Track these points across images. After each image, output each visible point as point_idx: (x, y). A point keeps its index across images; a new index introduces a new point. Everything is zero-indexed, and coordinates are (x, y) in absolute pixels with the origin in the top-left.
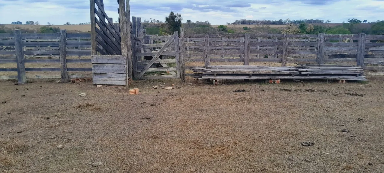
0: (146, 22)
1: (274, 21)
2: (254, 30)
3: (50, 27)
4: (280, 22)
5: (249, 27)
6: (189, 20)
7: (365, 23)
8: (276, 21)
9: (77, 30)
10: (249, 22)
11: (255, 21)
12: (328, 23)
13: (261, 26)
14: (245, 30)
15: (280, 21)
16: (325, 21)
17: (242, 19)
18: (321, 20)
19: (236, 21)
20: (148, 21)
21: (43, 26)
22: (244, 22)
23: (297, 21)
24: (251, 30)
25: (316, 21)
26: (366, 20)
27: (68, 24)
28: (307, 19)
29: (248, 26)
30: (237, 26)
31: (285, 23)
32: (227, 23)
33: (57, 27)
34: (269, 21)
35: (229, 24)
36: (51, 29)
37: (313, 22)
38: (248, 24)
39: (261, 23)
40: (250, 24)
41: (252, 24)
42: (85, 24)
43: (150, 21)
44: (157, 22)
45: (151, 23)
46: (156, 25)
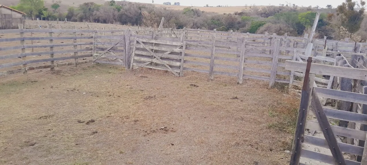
0: (281, 6)
3: (192, 8)
6: (330, 5)
9: (214, 12)
20: (283, 5)
21: (186, 7)
27: (207, 6)
33: (197, 9)
36: (192, 10)
42: (222, 6)
43: (285, 5)
44: (293, 6)
45: (287, 6)
46: (291, 9)
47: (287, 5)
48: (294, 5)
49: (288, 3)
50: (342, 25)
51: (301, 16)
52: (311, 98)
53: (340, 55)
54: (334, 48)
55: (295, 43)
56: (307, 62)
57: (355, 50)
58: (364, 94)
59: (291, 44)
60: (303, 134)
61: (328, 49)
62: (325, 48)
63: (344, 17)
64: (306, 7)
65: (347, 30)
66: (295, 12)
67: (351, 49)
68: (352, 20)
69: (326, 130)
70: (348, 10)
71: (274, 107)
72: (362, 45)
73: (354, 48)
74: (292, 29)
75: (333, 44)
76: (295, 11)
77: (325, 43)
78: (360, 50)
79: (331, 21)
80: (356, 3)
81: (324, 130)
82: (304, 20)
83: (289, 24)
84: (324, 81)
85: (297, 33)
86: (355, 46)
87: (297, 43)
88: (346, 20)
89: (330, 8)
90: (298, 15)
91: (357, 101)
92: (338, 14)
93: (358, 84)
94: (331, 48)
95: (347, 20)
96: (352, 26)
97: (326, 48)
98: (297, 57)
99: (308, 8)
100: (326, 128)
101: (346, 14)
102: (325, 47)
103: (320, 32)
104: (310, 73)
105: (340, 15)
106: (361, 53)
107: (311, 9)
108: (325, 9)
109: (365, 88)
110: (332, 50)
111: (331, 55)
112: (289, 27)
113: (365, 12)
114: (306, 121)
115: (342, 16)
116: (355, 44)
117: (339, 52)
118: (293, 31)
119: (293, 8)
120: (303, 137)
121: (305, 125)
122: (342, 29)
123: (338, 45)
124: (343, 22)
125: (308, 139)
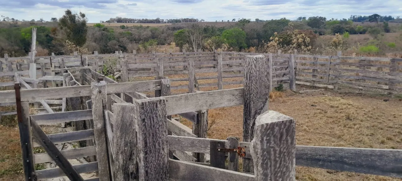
1: (151, 19)
2: (132, 29)
4: (158, 21)
5: (127, 26)
7: (234, 21)
8: (153, 20)
10: (126, 21)
11: (131, 20)
12: (202, 21)
13: (139, 25)
14: (122, 28)
15: (157, 19)
16: (200, 20)
17: (117, 17)
18: (196, 19)
19: (111, 19)
22: (119, 20)
23: (173, 20)
24: (129, 29)
25: (191, 20)
26: (235, 19)
28: (184, 18)
29: (125, 24)
30: (112, 24)
31: (162, 22)
32: (101, 21)
34: (146, 20)
35: (103, 22)
37: (189, 21)
38: (124, 22)
39: (138, 21)
40: (126, 22)
41: (129, 22)
44: (12, 21)
45: (4, 22)
46: (10, 24)
47: (4, 20)
48: (13, 19)
49: (5, 17)
50: (68, 39)
51: (24, 32)
52: (31, 128)
53: (67, 72)
54: (61, 65)
55: (18, 65)
56: (15, 90)
57: (83, 63)
58: (89, 109)
59: (14, 66)
60: (34, 172)
61: (55, 67)
62: (51, 67)
63: (68, 30)
64: (29, 22)
65: (73, 43)
66: (16, 28)
67: (79, 63)
68: (76, 33)
69: (58, 157)
70: (70, 23)
71: (5, 147)
72: (87, 58)
73: (81, 62)
74: (17, 48)
75: (59, 61)
76: (16, 26)
77: (51, 61)
78: (87, 63)
79: (56, 36)
80: (76, 16)
81: (55, 158)
82: (28, 36)
83: (12, 42)
84: (57, 102)
85: (24, 51)
86: (82, 60)
87: (21, 65)
88: (70, 34)
89: (55, 21)
90: (20, 31)
91: (79, 118)
92: (62, 28)
93: (84, 100)
94: (58, 66)
95: (72, 33)
96: (79, 39)
97: (53, 66)
98: (21, 81)
99: (31, 22)
100: (57, 156)
101: (69, 28)
102: (51, 65)
103: (51, 47)
104: (21, 101)
105: (64, 28)
106: (88, 66)
107: (34, 23)
108: (50, 23)
109: (88, 103)
110: (60, 67)
111: (60, 73)
112: (12, 46)
113: (87, 25)
114: (33, 156)
115: (65, 29)
116: (80, 58)
117: (66, 68)
118: (18, 50)
119: (12, 23)
120: (35, 175)
121: (34, 161)
122: (68, 43)
123: (65, 61)
124: (68, 36)
125: (41, 174)
